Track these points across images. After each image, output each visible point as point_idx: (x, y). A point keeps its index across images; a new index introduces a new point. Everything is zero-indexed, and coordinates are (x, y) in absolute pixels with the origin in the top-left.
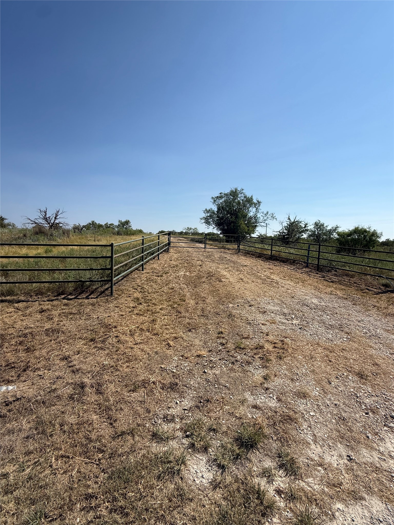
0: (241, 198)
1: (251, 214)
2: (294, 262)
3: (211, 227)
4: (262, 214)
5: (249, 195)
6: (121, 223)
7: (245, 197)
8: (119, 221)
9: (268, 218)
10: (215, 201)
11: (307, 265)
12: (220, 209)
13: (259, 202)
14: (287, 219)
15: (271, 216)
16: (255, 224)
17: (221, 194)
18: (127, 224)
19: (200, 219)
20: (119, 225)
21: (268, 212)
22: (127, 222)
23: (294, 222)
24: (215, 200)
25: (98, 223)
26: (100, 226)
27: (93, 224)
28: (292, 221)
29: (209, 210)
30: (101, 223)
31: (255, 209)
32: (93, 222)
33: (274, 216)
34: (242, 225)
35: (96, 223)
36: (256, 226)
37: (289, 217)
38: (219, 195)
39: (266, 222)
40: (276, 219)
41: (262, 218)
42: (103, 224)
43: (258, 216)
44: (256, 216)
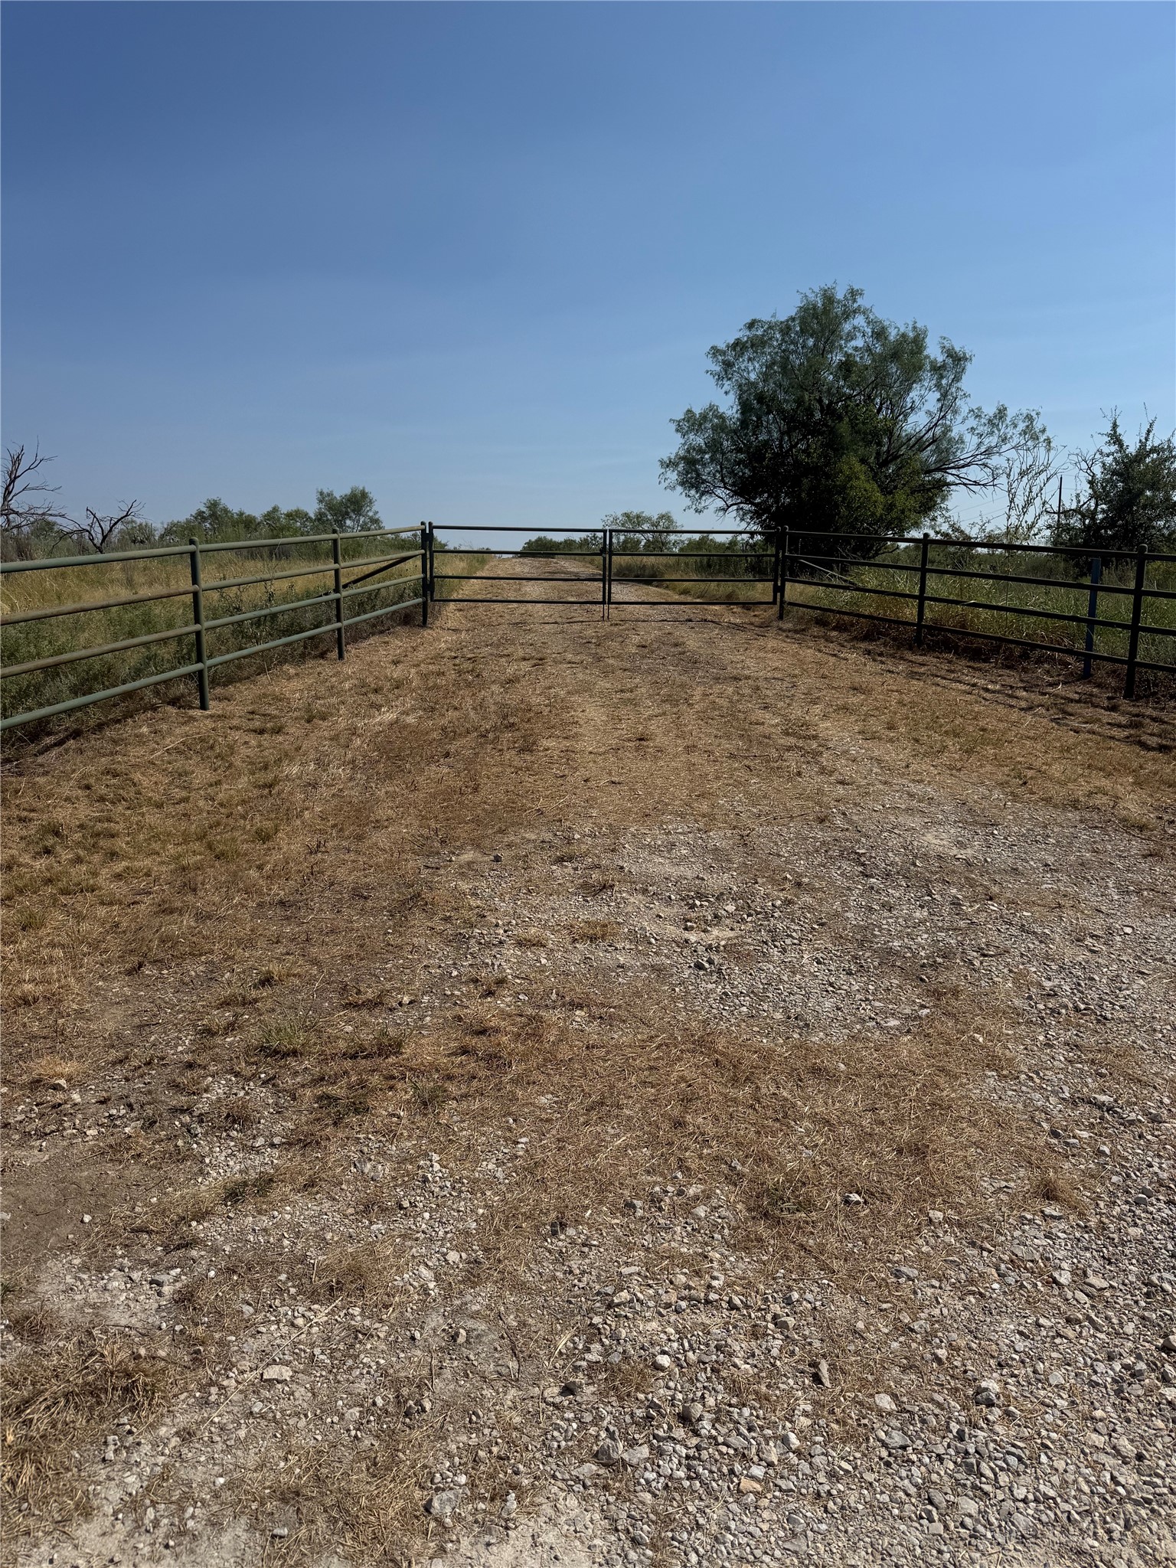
0: (856, 342)
1: (916, 423)
2: (1025, 656)
3: (714, 503)
4: (972, 422)
5: (898, 324)
6: (331, 507)
7: (880, 334)
8: (322, 497)
9: (1004, 440)
10: (728, 365)
11: (1087, 667)
12: (753, 403)
13: (957, 360)
14: (1102, 443)
15: (1022, 426)
16: (938, 475)
17: (751, 325)
18: (358, 511)
19: (662, 462)
20: (320, 517)
21: (1001, 413)
22: (357, 502)
23: (1142, 453)
24: (727, 360)
25: (234, 508)
26: (248, 524)
27: (213, 515)
28: (1132, 449)
29: (704, 417)
30: (248, 512)
31: (938, 395)
32: (213, 505)
33: (1038, 425)
34: (855, 483)
35: (226, 511)
36: (941, 486)
37: (1115, 426)
38: (744, 335)
39: (994, 461)
40: (1048, 441)
41: (971, 442)
42: (257, 511)
43: (954, 434)
44: (944, 433)
